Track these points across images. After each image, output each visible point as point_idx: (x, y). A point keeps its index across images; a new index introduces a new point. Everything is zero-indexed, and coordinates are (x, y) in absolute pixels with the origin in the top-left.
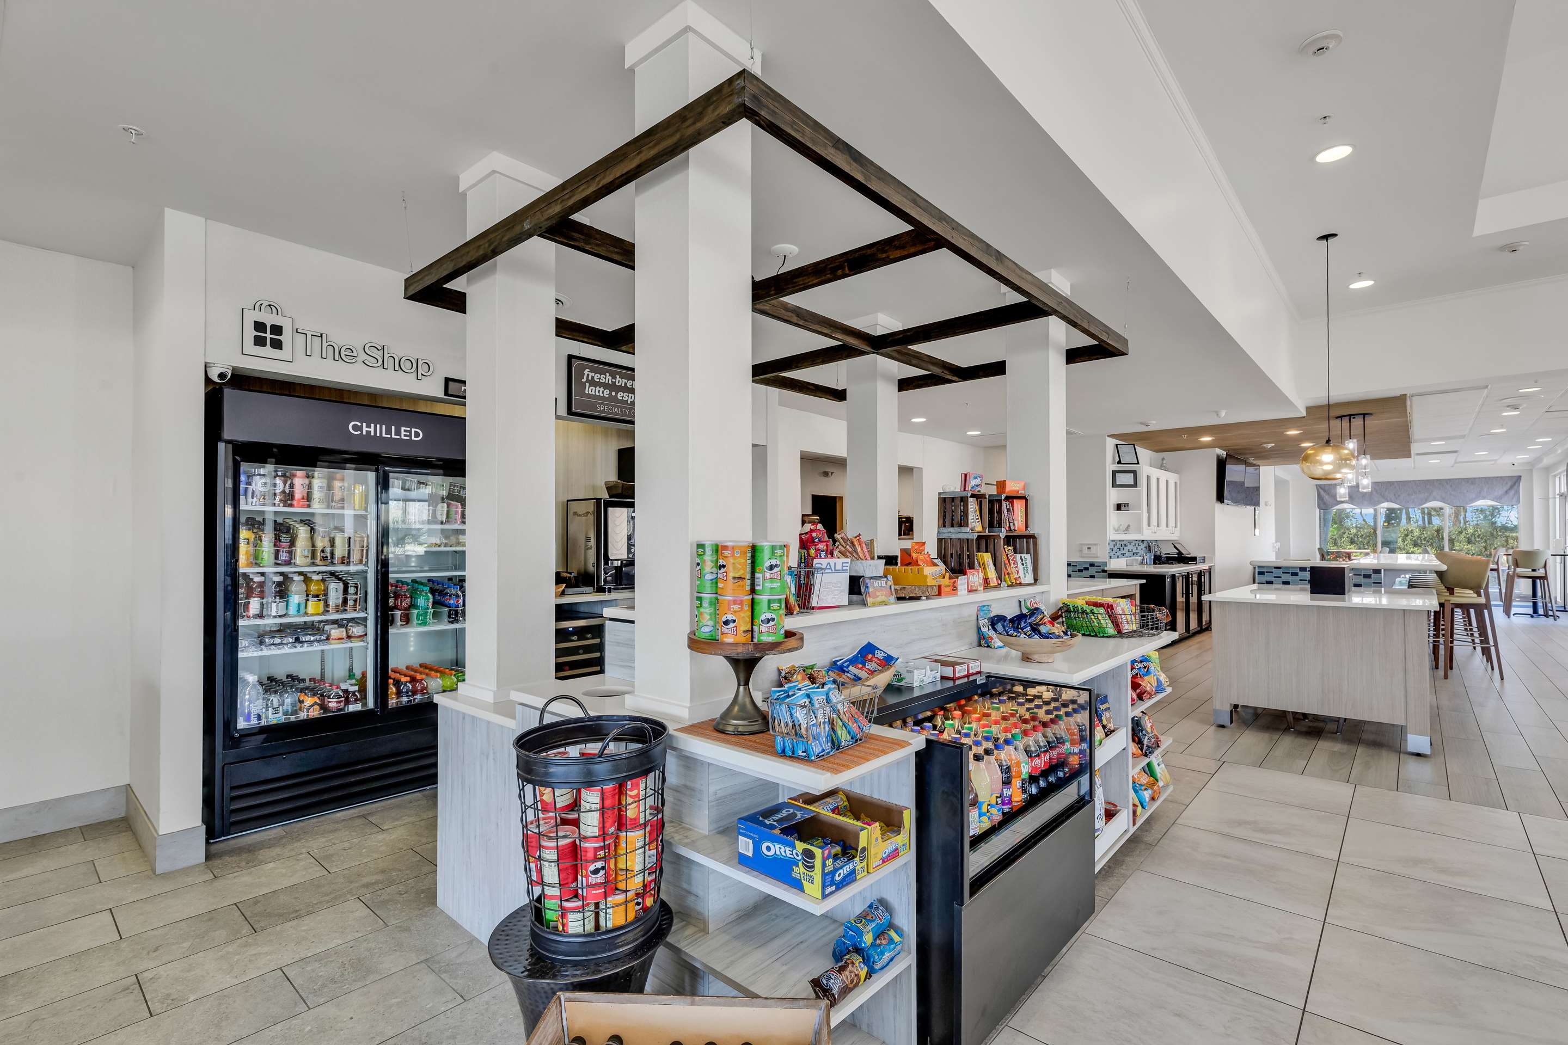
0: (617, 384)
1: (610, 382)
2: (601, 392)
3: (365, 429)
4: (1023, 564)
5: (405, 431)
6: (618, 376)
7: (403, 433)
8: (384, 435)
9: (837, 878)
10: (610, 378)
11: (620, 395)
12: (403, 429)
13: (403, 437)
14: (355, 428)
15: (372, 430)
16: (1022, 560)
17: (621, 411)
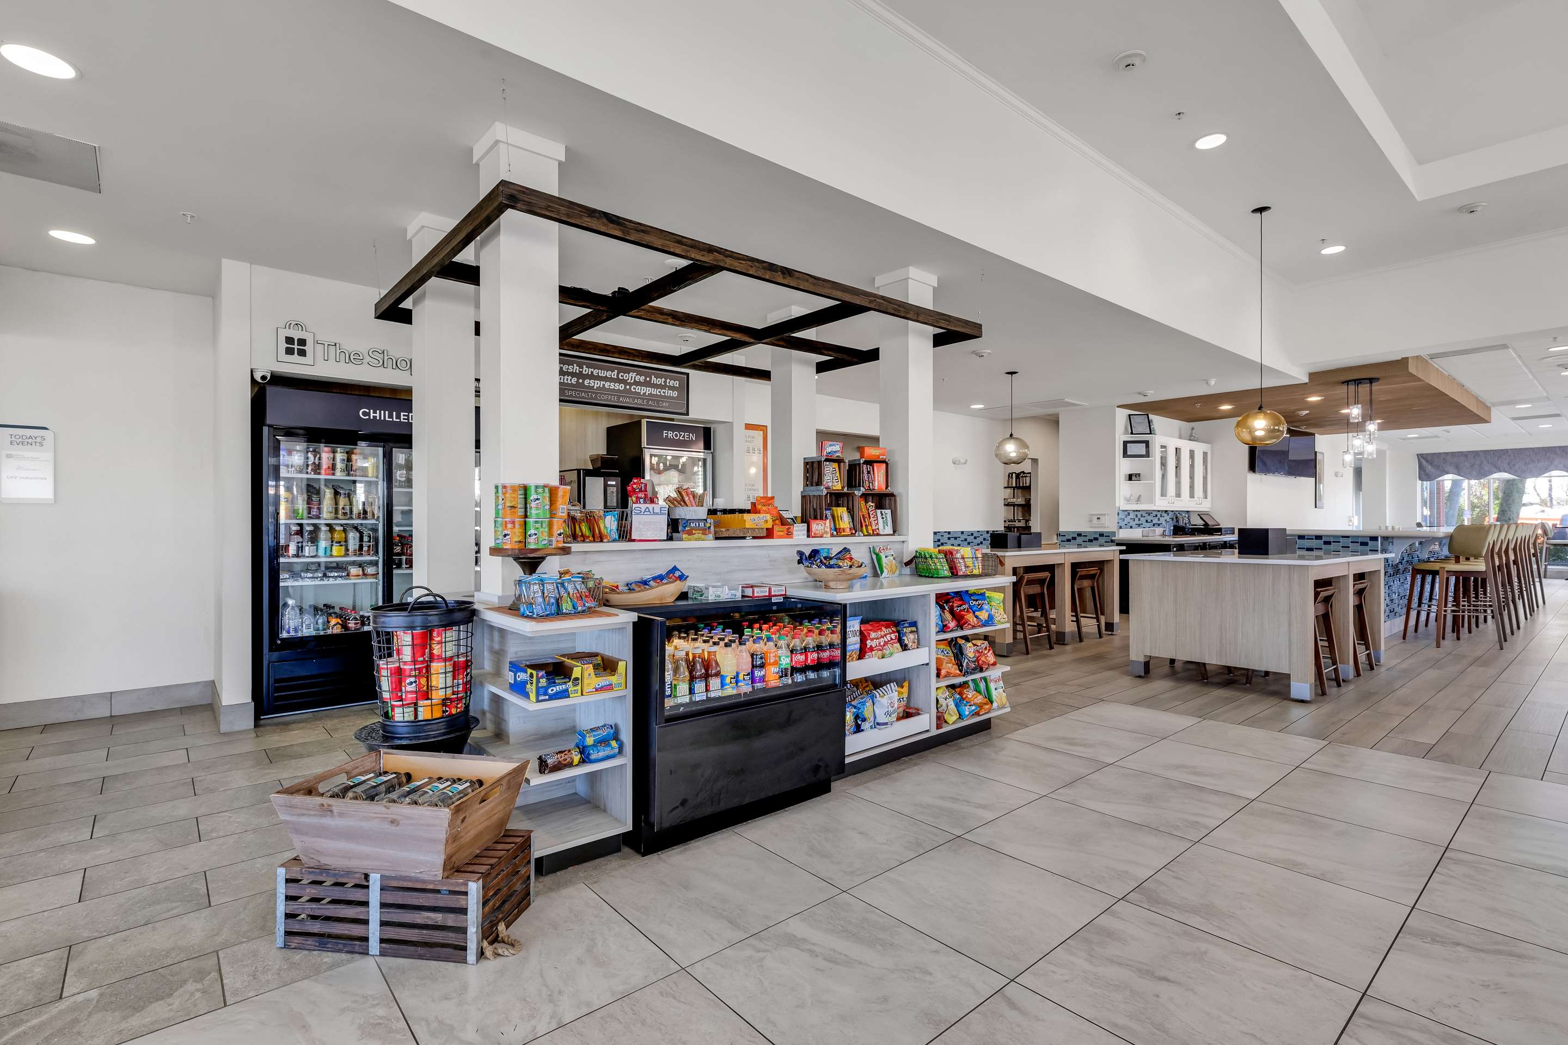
0: (584, 372)
1: (578, 372)
2: (569, 380)
3: (372, 415)
4: (883, 518)
5: (404, 415)
6: (585, 366)
7: (402, 417)
8: (387, 419)
9: (550, 691)
10: (578, 368)
11: (587, 382)
12: (402, 414)
13: (402, 420)
14: (364, 414)
15: (378, 415)
16: (882, 515)
17: (588, 395)
